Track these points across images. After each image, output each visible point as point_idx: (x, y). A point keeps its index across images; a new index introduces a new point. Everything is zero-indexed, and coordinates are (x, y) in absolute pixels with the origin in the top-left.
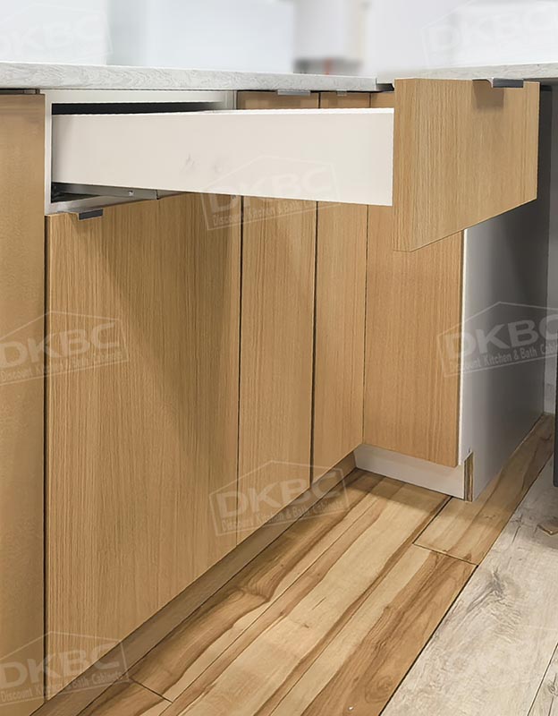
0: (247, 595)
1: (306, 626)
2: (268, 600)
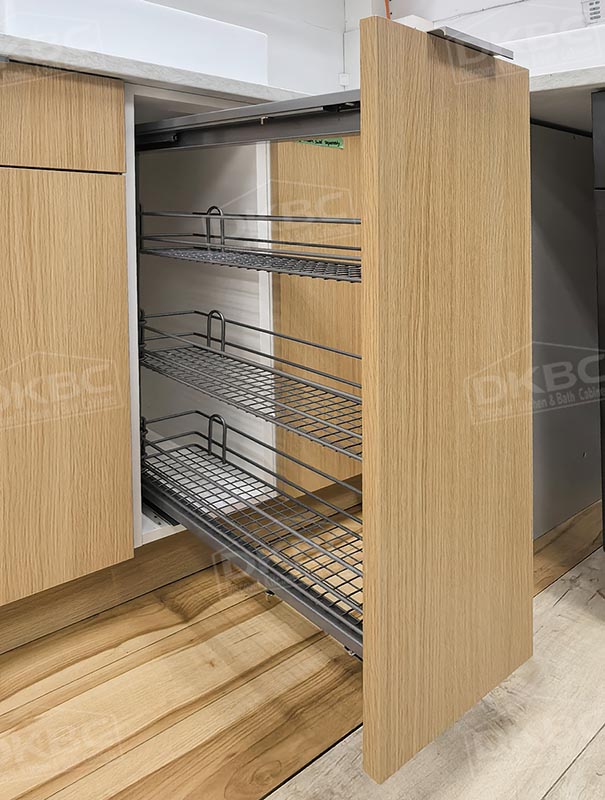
0: (166, 609)
1: (211, 663)
2: (186, 620)
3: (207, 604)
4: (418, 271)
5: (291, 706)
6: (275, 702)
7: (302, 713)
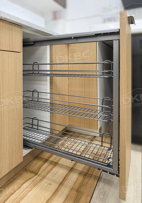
1: (50, 184)
2: (36, 174)
3: (39, 169)
5: (76, 189)
6: (72, 189)
7: (80, 190)
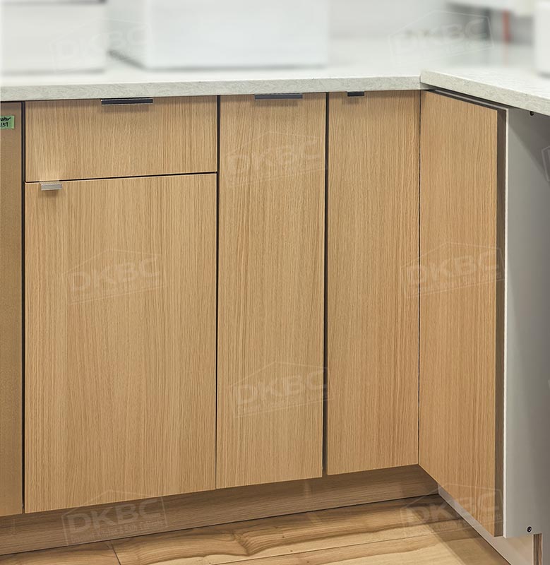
0: (235, 541)
2: (248, 555)
4: (242, 225)
